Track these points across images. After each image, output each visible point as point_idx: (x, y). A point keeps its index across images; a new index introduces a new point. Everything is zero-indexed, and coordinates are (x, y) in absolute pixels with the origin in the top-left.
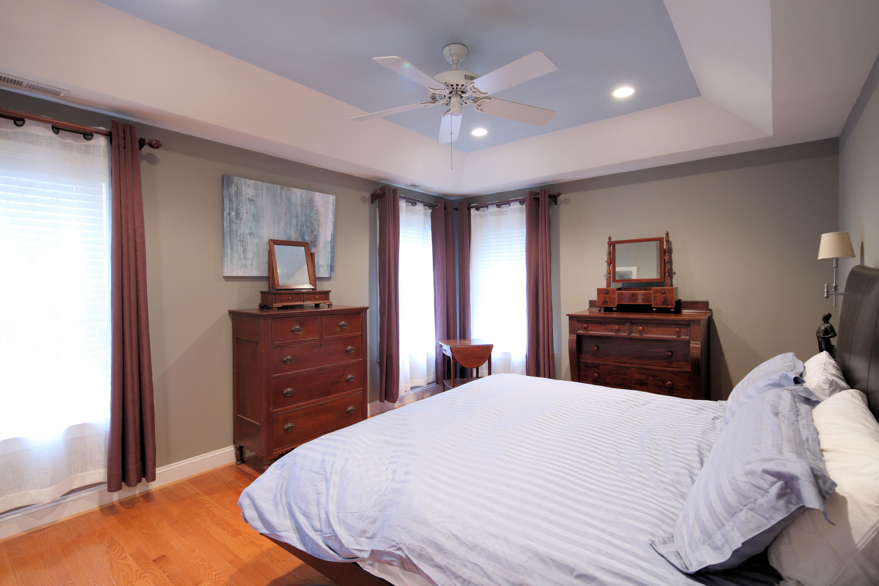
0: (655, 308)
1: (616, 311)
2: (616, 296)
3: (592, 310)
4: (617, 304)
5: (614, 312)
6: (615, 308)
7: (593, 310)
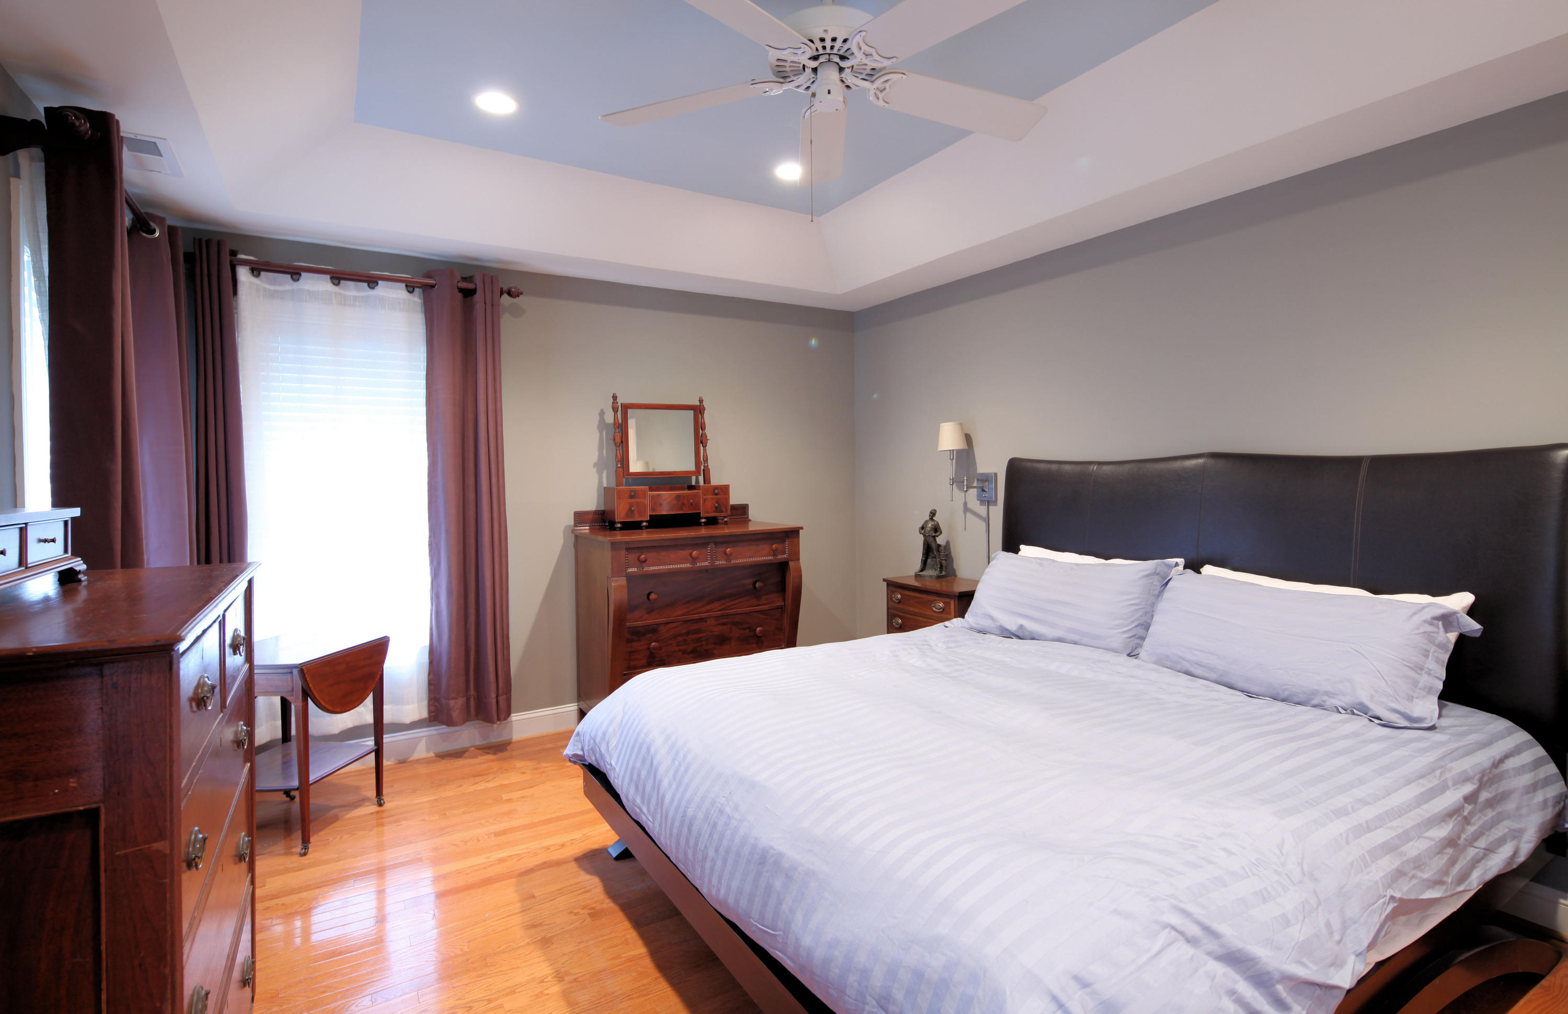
0: (705, 518)
1: (647, 527)
2: (648, 502)
3: (582, 530)
4: (650, 515)
5: (643, 531)
6: (647, 521)
7: (584, 530)
